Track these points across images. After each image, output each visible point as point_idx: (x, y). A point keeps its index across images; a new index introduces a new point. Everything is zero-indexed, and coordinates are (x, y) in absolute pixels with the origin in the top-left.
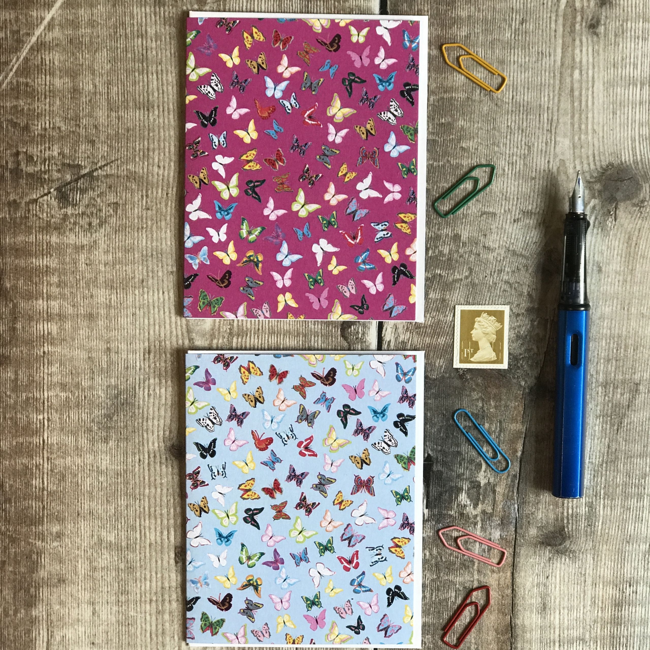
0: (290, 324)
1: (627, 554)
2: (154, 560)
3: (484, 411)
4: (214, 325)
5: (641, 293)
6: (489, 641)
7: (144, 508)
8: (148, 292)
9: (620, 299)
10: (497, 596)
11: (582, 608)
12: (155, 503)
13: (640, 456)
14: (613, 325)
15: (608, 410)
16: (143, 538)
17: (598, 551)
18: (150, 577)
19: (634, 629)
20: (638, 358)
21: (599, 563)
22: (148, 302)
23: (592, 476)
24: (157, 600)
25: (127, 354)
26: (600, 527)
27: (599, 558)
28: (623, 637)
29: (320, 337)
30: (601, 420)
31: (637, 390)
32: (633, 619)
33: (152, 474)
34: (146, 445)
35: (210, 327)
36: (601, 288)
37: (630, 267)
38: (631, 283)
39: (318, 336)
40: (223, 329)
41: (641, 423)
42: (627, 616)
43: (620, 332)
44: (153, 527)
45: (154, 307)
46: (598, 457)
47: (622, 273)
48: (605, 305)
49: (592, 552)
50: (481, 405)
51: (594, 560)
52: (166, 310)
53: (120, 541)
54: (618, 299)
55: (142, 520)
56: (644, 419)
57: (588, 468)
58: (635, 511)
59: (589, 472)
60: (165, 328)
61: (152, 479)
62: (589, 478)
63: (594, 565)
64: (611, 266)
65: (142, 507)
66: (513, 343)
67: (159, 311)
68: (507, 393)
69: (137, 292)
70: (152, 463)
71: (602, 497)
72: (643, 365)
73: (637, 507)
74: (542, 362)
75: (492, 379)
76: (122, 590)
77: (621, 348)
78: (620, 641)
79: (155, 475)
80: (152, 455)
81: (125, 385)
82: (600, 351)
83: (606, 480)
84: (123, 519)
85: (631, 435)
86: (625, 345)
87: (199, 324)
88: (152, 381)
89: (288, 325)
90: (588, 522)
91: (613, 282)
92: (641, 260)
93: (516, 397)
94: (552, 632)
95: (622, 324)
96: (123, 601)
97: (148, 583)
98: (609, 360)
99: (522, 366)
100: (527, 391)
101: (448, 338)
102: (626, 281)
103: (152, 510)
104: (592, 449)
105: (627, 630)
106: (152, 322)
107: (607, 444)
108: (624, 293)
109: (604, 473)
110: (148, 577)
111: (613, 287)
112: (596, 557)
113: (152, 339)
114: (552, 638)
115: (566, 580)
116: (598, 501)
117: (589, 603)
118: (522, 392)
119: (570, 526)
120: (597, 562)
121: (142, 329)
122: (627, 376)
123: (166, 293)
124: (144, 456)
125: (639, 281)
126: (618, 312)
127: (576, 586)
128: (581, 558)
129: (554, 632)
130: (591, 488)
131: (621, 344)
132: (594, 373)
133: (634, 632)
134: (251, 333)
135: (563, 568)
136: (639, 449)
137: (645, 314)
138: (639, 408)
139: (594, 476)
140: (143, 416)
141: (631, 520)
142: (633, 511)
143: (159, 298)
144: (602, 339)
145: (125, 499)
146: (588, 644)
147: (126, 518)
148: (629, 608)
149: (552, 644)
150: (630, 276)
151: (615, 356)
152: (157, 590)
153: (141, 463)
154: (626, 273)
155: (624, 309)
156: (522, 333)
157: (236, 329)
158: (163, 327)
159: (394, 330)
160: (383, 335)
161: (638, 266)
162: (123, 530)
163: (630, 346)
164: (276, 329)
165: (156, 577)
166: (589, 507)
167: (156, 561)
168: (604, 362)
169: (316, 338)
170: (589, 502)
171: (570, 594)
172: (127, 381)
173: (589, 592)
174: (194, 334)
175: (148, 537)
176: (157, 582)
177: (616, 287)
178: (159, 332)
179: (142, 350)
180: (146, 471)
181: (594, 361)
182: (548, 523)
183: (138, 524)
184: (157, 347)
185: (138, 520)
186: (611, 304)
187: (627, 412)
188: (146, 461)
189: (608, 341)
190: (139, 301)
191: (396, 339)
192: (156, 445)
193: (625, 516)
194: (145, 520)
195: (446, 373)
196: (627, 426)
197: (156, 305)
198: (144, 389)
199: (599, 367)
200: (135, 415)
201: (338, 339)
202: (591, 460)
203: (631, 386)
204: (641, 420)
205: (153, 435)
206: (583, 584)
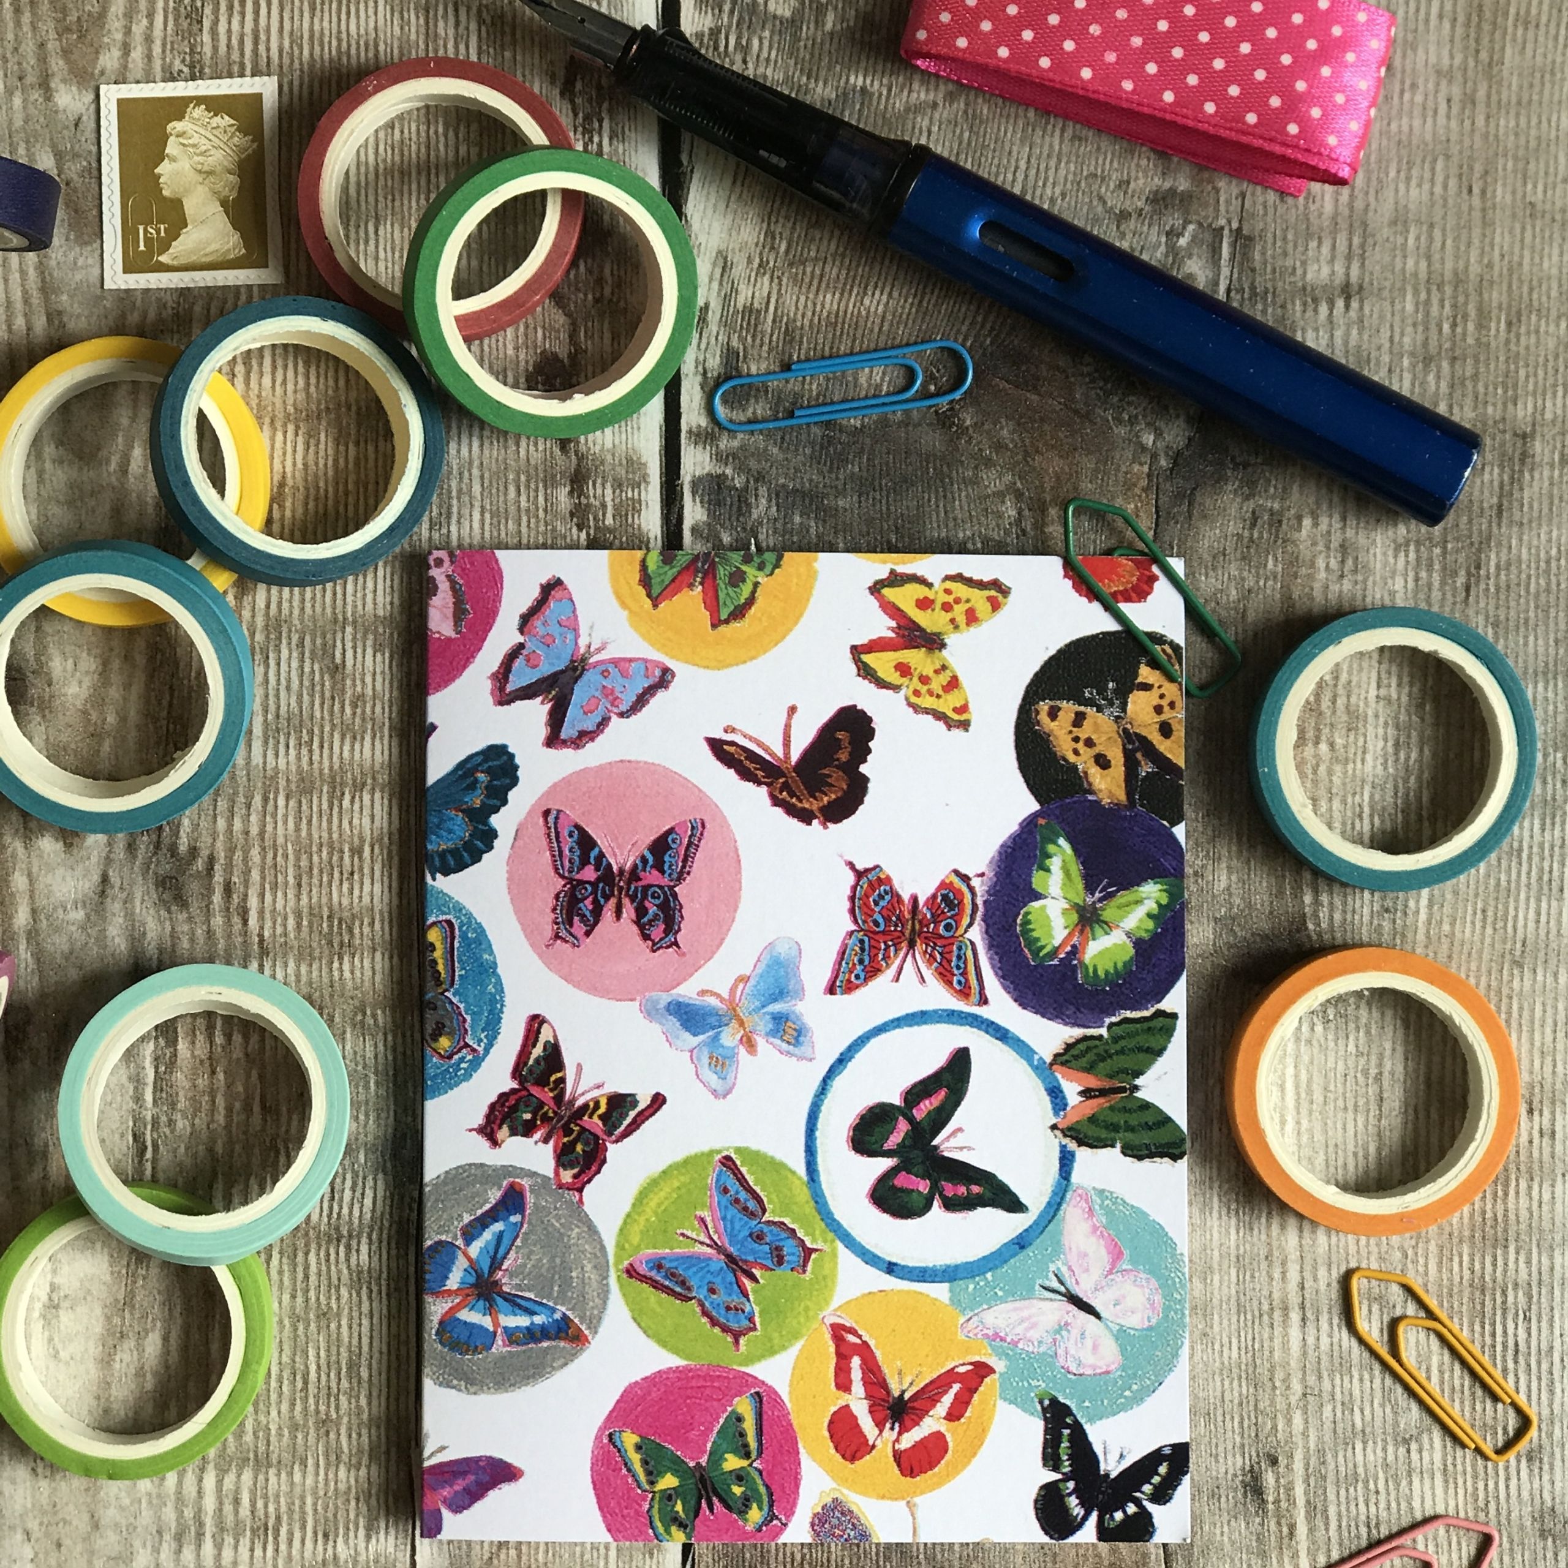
0: (377, 259)
1: (1515, 1007)
3: (1024, 532)
5: (1522, 141)
9: (1455, 160)
13: (1545, 674)
14: (1437, 244)
19: (1551, 1257)
20: (1522, 351)
23: (1390, 744)
26: (1423, 916)
28: (1516, 1285)
30: (1412, 556)
31: (1524, 456)
32: (1546, 1225)
36: (1394, 126)
37: (1484, 55)
38: (1488, 105)
41: (1543, 565)
42: (1524, 1214)
43: (1461, 264)
47: (1459, 76)
48: (1408, 179)
50: (1013, 513)
54: (1447, 157)
56: (1554, 552)
57: (1377, 716)
58: (1536, 859)
59: (1381, 731)
62: (1379, 752)
64: (1420, 52)
68: (1096, 470)
72: (1541, 373)
73: (1541, 846)
75: (1046, 427)
77: (1465, 317)
78: (1504, 1302)
82: (1397, 330)
85: (1512, 604)
86: (1480, 310)
87: (80, 262)
91: (1430, 104)
92: (1520, 32)
93: (1129, 486)
94: (1277, 1275)
95: (1464, 237)
98: (1428, 360)
100: (1163, 463)
101: (895, 294)
102: (1474, 103)
105: (1528, 1262)
108: (1467, 142)
111: (1429, 120)
114: (1276, 1295)
115: (1318, 1096)
118: (1146, 469)
119: (1323, 915)
122: (1490, 410)
125: (1514, 100)
126: (1451, 201)
127: (1350, 1115)
129: (1284, 1273)
131: (1466, 303)
133: (1552, 1269)
135: (1306, 1058)
136: (1541, 650)
137: (1539, 207)
138: (1535, 514)
139: (1397, 745)
141: (1523, 889)
142: (1530, 858)
144: (1403, 290)
148: (1530, 1188)
149: (1277, 1315)
150: (1485, 85)
151: (1447, 345)
154: (1470, 73)
155: (1470, 191)
159: (718, 271)
161: (1508, 51)
163: (1495, 312)
168: (1413, 366)
171: (1331, 1143)
174: (65, 297)
177: (1441, 120)
181: (1378, 362)
182: (1250, 906)
186: (1427, 175)
187: (1495, 529)
189: (1423, 296)
191: (726, 300)
193: (1503, 877)
196: (1498, 575)
203: (1503, 444)
204: (1542, 555)
206: (1373, 1107)
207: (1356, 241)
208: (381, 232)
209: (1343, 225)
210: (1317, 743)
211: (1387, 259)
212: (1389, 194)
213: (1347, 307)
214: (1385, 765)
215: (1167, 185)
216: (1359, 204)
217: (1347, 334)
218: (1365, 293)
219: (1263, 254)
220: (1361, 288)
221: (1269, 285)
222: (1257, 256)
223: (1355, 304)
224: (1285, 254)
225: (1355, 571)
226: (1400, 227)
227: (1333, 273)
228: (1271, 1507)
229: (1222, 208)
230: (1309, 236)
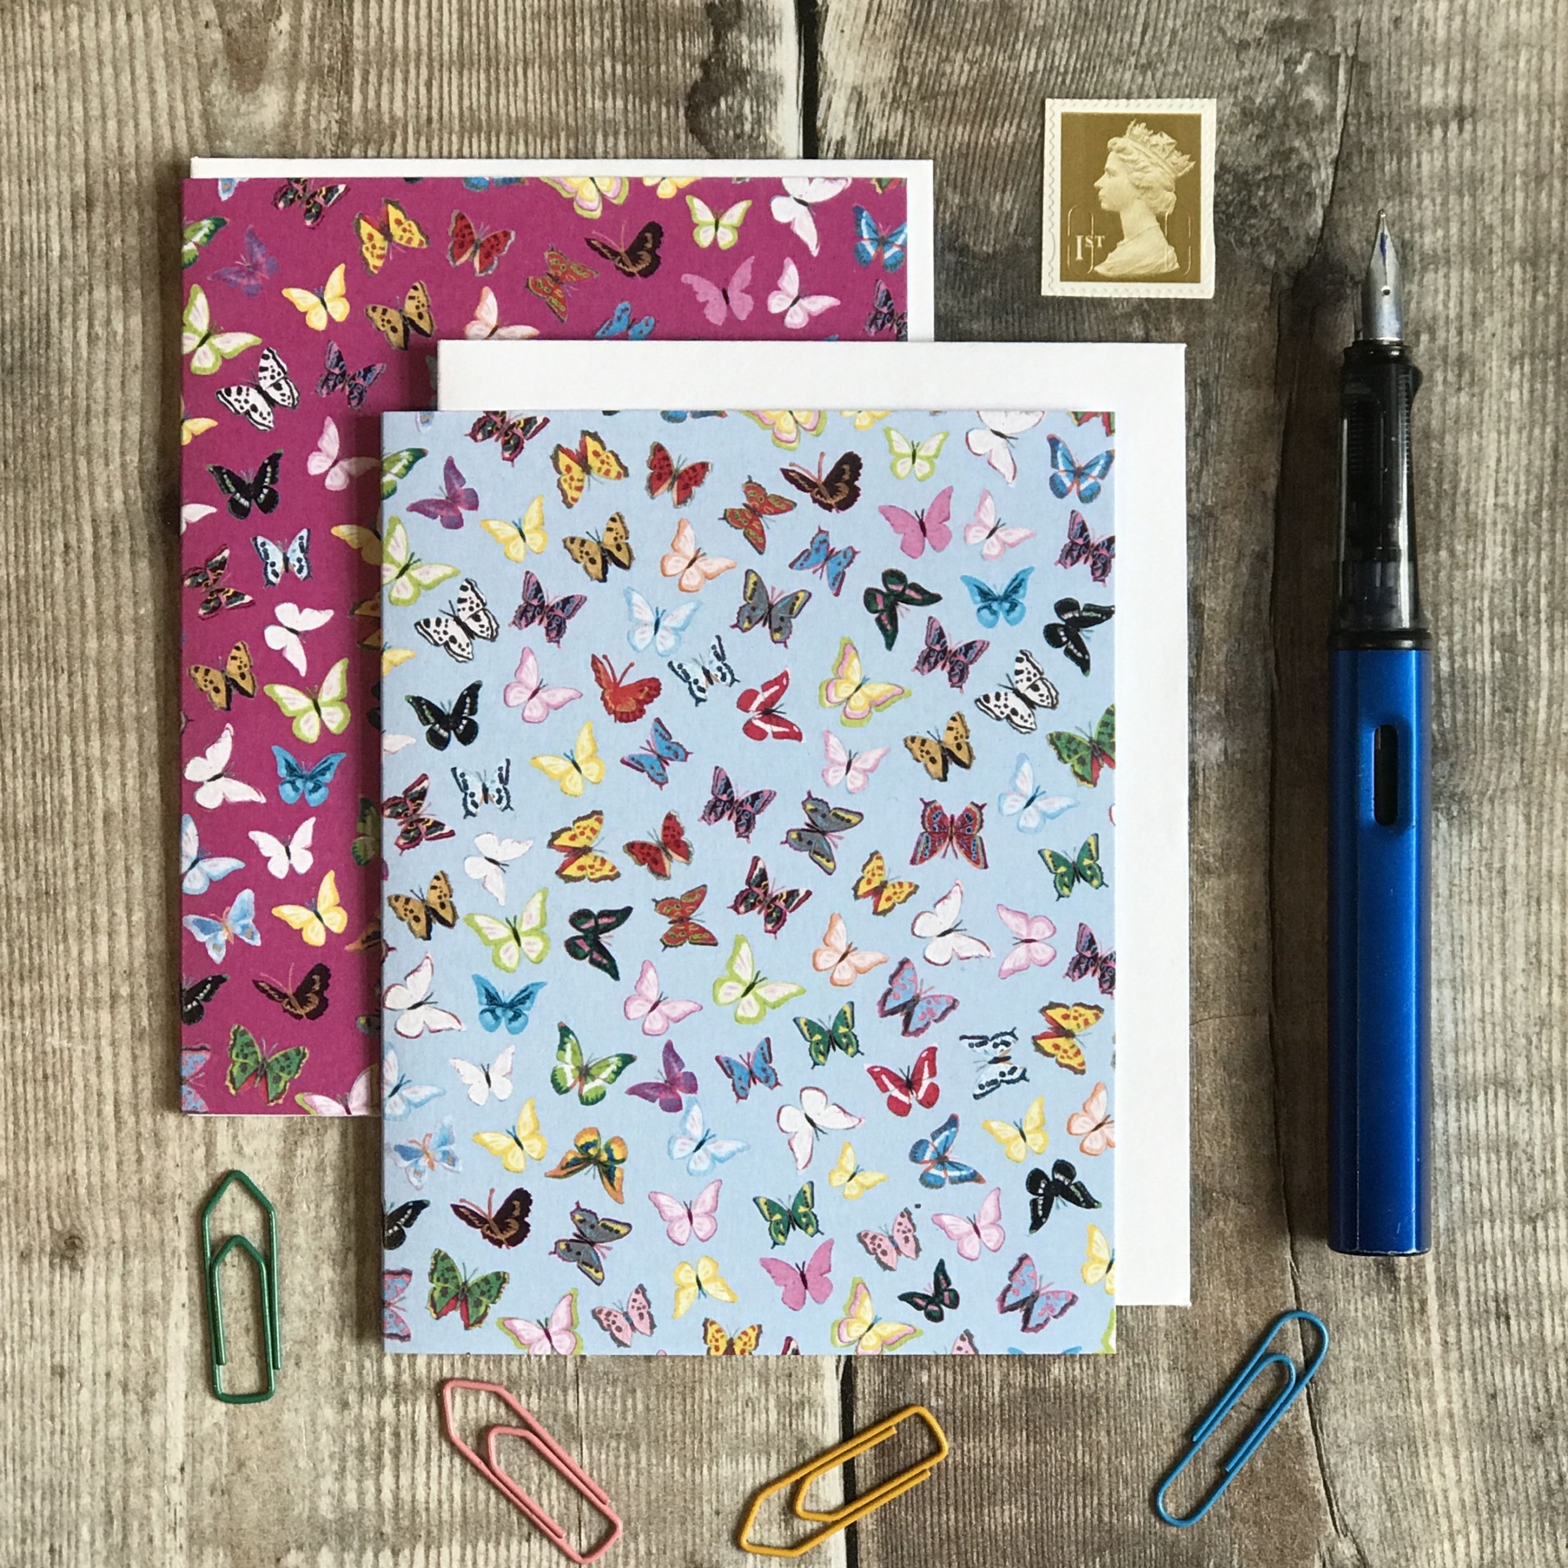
0: (526, 101)
2: (120, 865)
4: (292, 113)
6: (1204, 1100)
7: (85, 701)
8: (81, 18)
10: (1224, 950)
11: (1498, 981)
12: (119, 683)
14: (1548, 67)
15: (1545, 337)
16: (84, 797)
17: (1541, 793)
18: (110, 923)
21: (1545, 831)
22: (82, 47)
23: (1508, 549)
24: (132, 997)
25: (21, 213)
26: (1542, 715)
27: (1546, 815)
29: (621, 137)
30: (1527, 368)
33: (108, 590)
34: (86, 498)
35: (278, 119)
39: (616, 134)
40: (319, 121)
44: (113, 758)
45: (100, 62)
46: (1523, 487)
49: (1523, 797)
51: (1529, 823)
52: (140, 70)
53: (10, 809)
55: (81, 738)
57: (1495, 523)
59: (1499, 538)
60: (136, 126)
61: (108, 606)
62: (1498, 558)
63: (1528, 837)
65: (78, 697)
66: (1232, 132)
67: (117, 76)
69: (46, 18)
70: (105, 554)
71: (1543, 616)
74: (1327, 192)
76: (22, 965)
79: (117, 594)
80: (105, 530)
81: (16, 311)
82: (1510, 150)
83: (1552, 560)
84: (19, 736)
87: (243, 108)
88: (99, 294)
89: (520, 104)
90: (1504, 698)
96: (27, 1002)
97: (103, 940)
98: (1540, 178)
99: (1264, 205)
100: (1284, 283)
101: (1024, 125)
103: (111, 702)
104: (1504, 464)
106: (95, 112)
107: (1548, 445)
109: (1545, 538)
110: (103, 920)
112: (1534, 812)
113: (96, 161)
116: (1533, 629)
117: (1521, 963)
118: (1268, 288)
119: (1446, 715)
120: (1539, 829)
121: (65, 131)
123: (137, 19)
124: (80, 531)
126: (1560, 25)
127: (1475, 908)
128: (1486, 817)
130: (1509, 590)
132: (1496, 220)
134: (405, 132)
139: (1515, 551)
140: (74, 404)
143: (115, 37)
144: (1515, 111)
145: (25, 673)
146: (1523, 1098)
147: (29, 735)
151: (1559, 165)
152: (131, 963)
153: (72, 555)
156: (1258, 100)
157: (357, 122)
158: (131, 124)
159: (853, 106)
160: (819, 123)
162: (19, 772)
164: (484, 117)
165: (129, 922)
166: (1504, 651)
167: (128, 870)
168: (1526, 184)
169: (611, 140)
170: (1503, 635)
171: (1457, 934)
172: (21, 299)
173: (1520, 928)
175: (99, 794)
176: (130, 936)
178: (119, 140)
179: (67, 198)
180: (90, 582)
181: (1491, 183)
183: (66, 751)
184: (115, 188)
185: (66, 739)
188: (89, 549)
189: (1535, 117)
190: (54, 45)
191: (862, 134)
192: (118, 495)
194: (87, 739)
195: (1024, 236)
197: (107, 57)
198: (74, 321)
199: (1509, 198)
200: (50, 404)
201: (678, 141)
202: (1501, 500)
205: (107, 465)
206: (1497, 901)
207: (1469, 65)
208: (530, 74)
209: (1456, 49)
210: (1437, 550)
211: (1499, 81)
212: (1500, 20)
213: (1461, 129)
214: (1503, 570)
215: (1285, 15)
216: (1471, 30)
217: (1461, 156)
218: (1478, 116)
219: (1379, 79)
220: (1474, 110)
221: (1385, 110)
222: (1372, 83)
223: (1468, 127)
224: (1400, 79)
225: (1472, 384)
226: (1511, 51)
227: (1447, 96)
228: (1402, 1283)
229: (1338, 37)
230: (1422, 60)
